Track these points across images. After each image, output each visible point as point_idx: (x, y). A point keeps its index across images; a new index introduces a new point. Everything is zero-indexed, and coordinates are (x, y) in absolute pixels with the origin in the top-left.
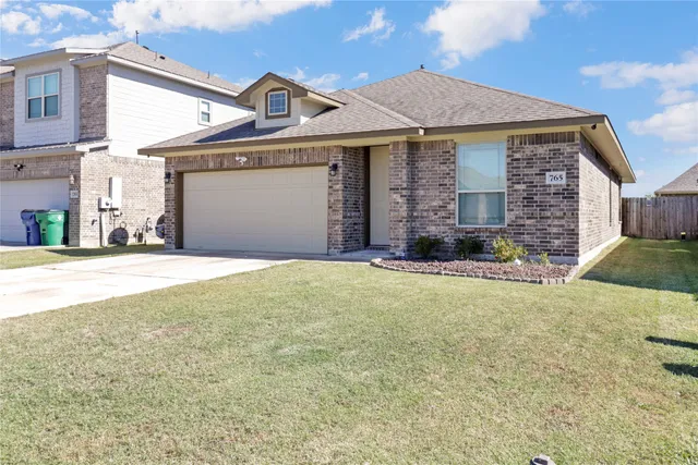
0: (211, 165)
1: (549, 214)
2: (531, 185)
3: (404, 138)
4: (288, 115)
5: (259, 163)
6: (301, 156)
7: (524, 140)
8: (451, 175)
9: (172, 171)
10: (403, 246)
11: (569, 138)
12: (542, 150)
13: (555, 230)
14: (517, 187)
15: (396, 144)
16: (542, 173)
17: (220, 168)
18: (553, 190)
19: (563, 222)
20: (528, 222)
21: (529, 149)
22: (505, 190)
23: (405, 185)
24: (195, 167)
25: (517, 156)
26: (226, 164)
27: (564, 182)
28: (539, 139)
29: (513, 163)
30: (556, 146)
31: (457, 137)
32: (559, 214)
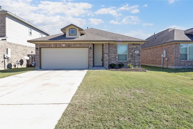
0: (53, 46)
1: (136, 59)
2: (132, 53)
3: (108, 42)
4: (76, 35)
5: (69, 46)
6: (81, 45)
7: (131, 44)
8: (116, 51)
9: (38, 47)
10: (108, 66)
11: (139, 45)
12: (134, 46)
13: (137, 62)
14: (130, 53)
15: (106, 44)
16: (134, 51)
17: (56, 47)
18: (136, 54)
19: (138, 60)
20: (132, 60)
21: (132, 46)
22: (127, 54)
23: (108, 53)
24: (47, 46)
25: (130, 47)
26: (58, 46)
27: (138, 53)
28: (134, 44)
29: (129, 49)
30: (137, 46)
31: (118, 43)
32: (137, 59)
